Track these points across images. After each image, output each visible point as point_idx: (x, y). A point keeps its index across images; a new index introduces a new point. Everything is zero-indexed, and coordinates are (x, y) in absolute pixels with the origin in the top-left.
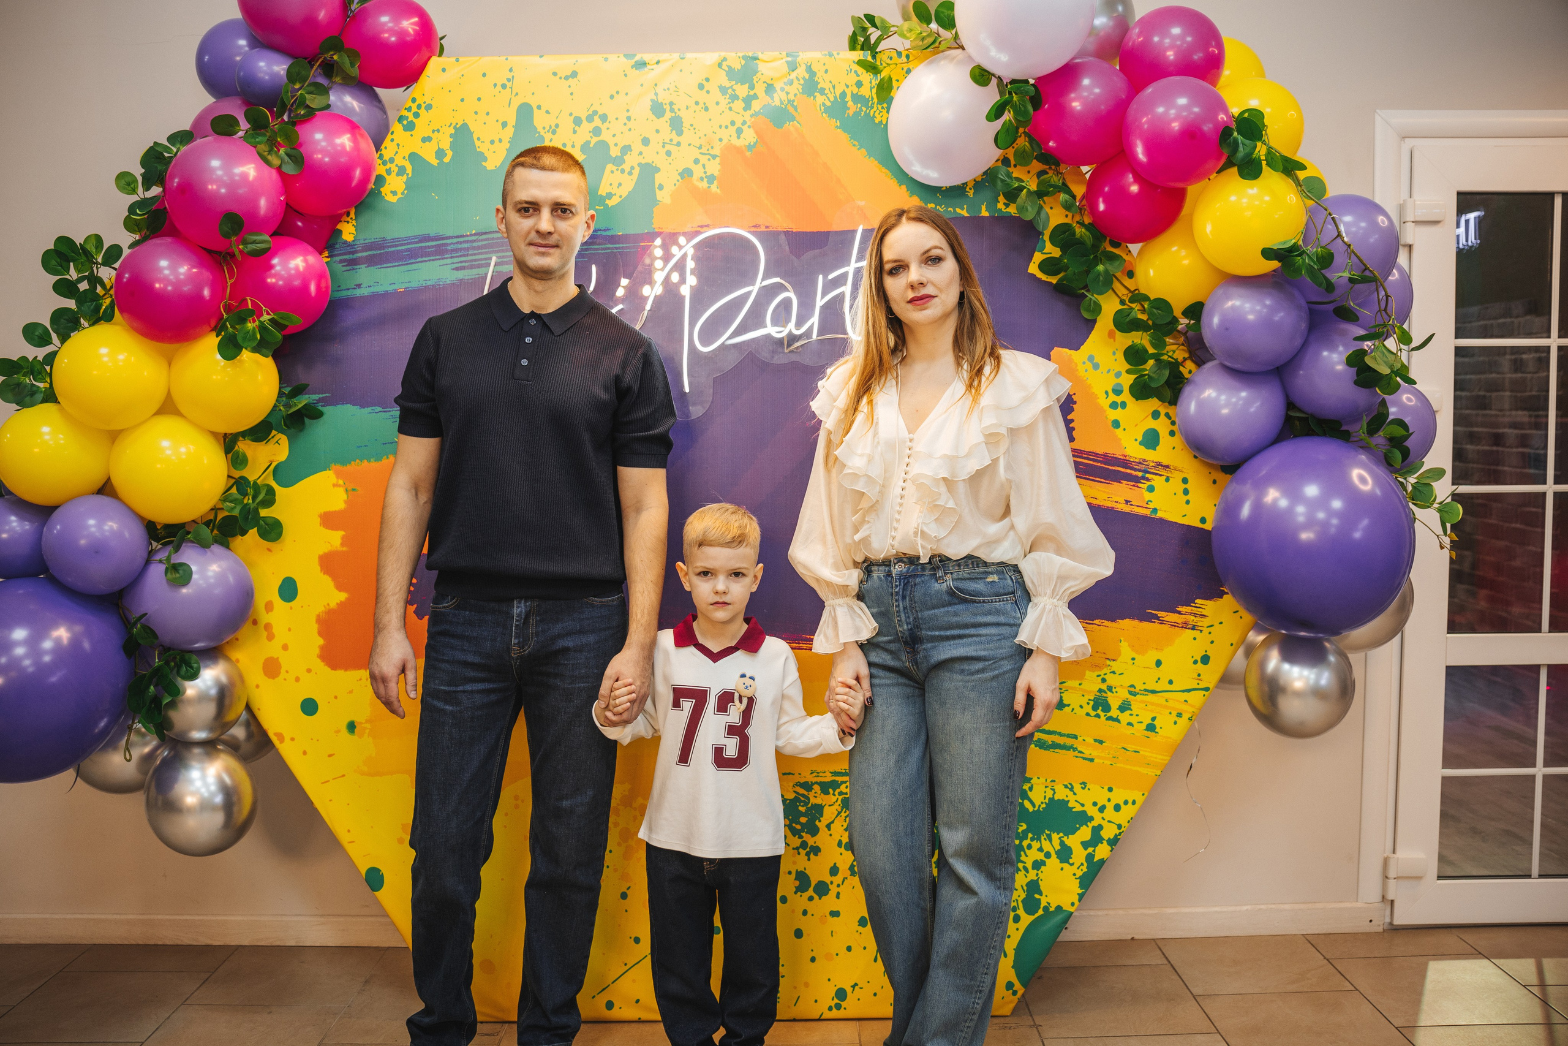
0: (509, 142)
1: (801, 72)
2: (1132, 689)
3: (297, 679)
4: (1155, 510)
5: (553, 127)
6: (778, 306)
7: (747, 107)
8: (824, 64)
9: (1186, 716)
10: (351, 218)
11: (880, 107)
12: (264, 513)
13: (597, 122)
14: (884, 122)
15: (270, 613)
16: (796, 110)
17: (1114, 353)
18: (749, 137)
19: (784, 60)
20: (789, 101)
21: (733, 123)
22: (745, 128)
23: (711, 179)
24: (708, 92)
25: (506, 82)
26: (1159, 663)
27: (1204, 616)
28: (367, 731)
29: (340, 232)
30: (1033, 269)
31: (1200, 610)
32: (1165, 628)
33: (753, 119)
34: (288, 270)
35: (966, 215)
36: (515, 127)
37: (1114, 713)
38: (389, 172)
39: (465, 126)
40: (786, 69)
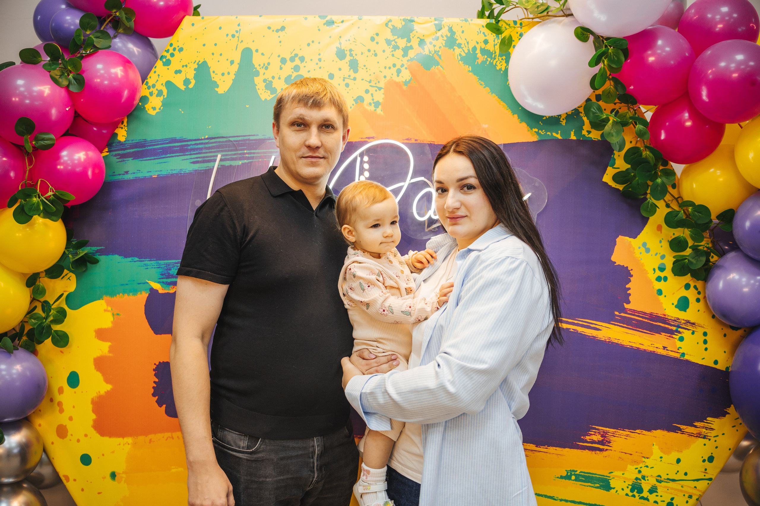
0: (235, 74)
1: (445, 31)
2: (659, 478)
3: (78, 441)
4: (683, 354)
5: (266, 65)
6: (422, 197)
7: (405, 55)
8: (462, 27)
9: (695, 498)
10: (124, 126)
11: (500, 58)
12: (56, 327)
13: (297, 62)
14: (503, 69)
15: (61, 395)
16: (440, 58)
17: (661, 242)
18: (406, 75)
19: (433, 23)
20: (435, 51)
21: (394, 65)
22: (403, 69)
23: (377, 104)
24: (377, 43)
25: (235, 33)
26: (678, 461)
27: (712, 429)
28: (123, 479)
29: (117, 134)
30: (607, 178)
31: (710, 425)
32: (685, 436)
33: (409, 63)
34: (72, 160)
35: (560, 138)
36: (240, 64)
37: (645, 494)
38: (151, 94)
39: (205, 63)
40: (434, 29)
